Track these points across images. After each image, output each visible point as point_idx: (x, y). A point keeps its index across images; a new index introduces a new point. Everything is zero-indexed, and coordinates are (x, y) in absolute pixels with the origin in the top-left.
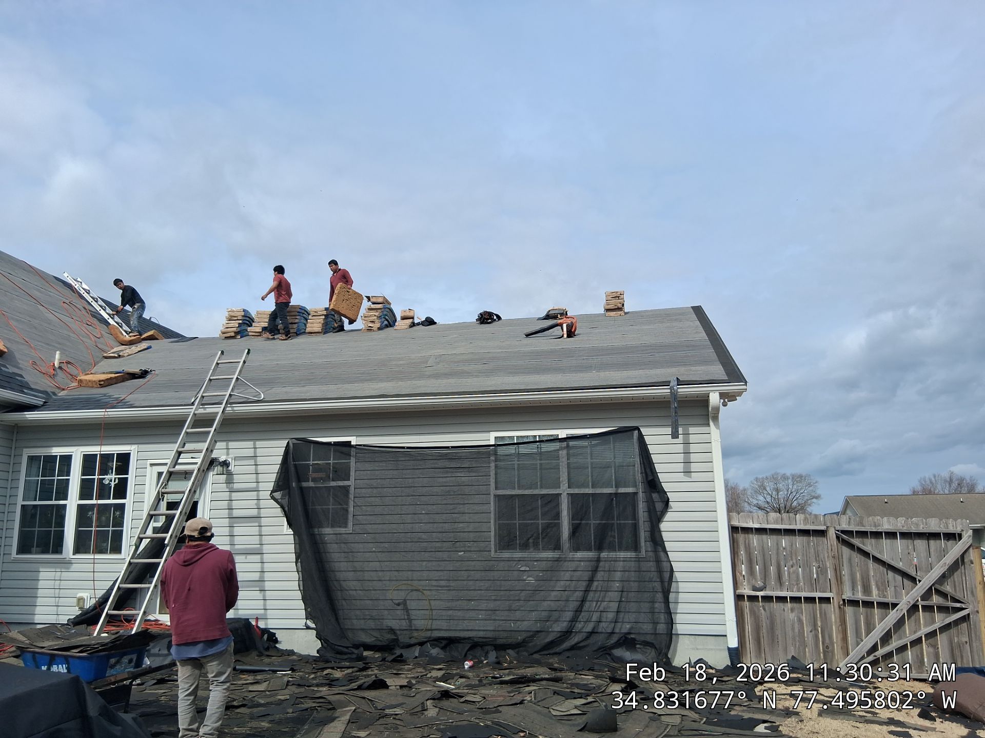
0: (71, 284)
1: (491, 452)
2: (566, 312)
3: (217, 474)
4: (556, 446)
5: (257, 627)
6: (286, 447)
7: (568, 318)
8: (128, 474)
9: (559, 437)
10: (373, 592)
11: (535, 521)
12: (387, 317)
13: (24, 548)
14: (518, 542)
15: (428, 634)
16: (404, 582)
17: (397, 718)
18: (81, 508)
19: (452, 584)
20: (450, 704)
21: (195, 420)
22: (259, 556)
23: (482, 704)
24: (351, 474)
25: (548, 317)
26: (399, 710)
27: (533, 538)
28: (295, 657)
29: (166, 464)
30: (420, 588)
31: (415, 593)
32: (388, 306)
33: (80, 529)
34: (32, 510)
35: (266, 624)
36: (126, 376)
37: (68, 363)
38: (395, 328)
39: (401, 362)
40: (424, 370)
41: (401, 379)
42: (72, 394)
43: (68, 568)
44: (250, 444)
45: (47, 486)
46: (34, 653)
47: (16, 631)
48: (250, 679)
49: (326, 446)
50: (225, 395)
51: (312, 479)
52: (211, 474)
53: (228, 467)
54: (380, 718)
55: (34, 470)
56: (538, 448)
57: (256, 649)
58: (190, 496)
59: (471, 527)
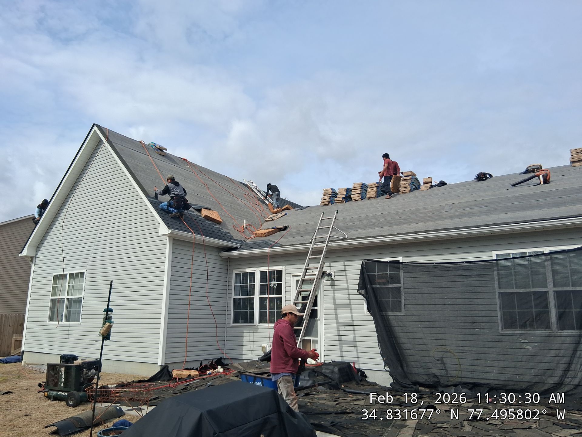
0: (247, 185)
1: (494, 265)
2: (541, 167)
3: (326, 281)
4: (543, 258)
5: (355, 367)
6: (362, 265)
7: (543, 171)
8: (282, 281)
9: (544, 253)
10: (421, 351)
11: (530, 310)
12: (414, 184)
13: (236, 320)
14: (518, 324)
15: (459, 380)
16: (441, 347)
17: (445, 429)
18: (261, 299)
19: (474, 349)
20: (480, 424)
21: (313, 251)
22: (352, 327)
23: (501, 426)
24: (401, 280)
25: (527, 171)
26: (446, 425)
27: (529, 321)
28: (377, 387)
29: (300, 276)
30: (452, 351)
31: (449, 354)
32: (415, 177)
33: (261, 310)
34: (238, 301)
35: (359, 366)
36: (277, 230)
37: (250, 225)
38: (420, 190)
39: (426, 211)
40: (443, 214)
41: (428, 221)
42: (253, 241)
43: (257, 331)
44: (342, 263)
45: (244, 288)
46: (246, 375)
47: (237, 363)
48: (354, 397)
49: (385, 264)
50: (327, 237)
51: (378, 283)
52: (323, 280)
53: (331, 276)
54: (434, 429)
55: (238, 280)
56: (528, 260)
57: (355, 380)
58: (314, 293)
59: (483, 313)
